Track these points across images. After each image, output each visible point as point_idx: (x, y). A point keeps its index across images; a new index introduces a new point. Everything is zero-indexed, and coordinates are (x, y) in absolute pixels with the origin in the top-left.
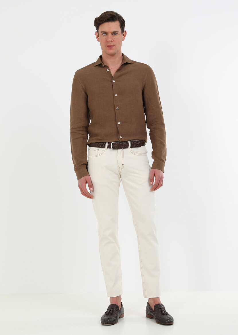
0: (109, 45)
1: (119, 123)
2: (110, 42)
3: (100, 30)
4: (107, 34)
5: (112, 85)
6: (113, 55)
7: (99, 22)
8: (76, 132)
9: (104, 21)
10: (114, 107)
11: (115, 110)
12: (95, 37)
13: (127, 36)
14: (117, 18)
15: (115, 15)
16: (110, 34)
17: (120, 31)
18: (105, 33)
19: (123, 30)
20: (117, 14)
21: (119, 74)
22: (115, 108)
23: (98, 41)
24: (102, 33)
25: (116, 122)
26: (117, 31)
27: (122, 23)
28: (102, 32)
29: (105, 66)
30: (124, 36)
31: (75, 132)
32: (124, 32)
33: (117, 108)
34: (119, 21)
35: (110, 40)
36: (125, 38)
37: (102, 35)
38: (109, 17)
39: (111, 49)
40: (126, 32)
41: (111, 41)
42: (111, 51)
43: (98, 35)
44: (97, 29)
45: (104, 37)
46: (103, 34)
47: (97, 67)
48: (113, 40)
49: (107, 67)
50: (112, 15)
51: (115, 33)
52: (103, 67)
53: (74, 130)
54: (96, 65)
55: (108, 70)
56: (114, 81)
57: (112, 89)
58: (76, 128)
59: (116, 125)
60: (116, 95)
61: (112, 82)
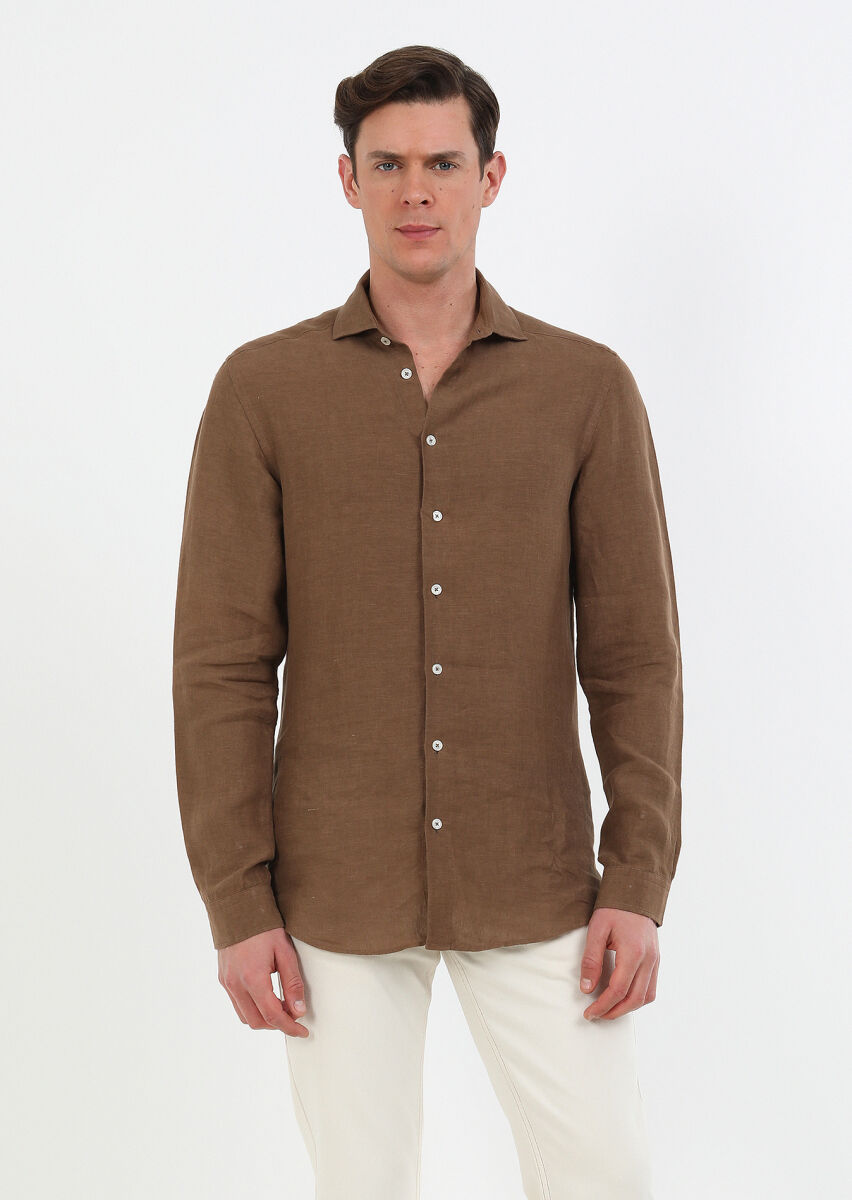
0: (411, 223)
1: (437, 669)
2: (415, 208)
3: (363, 147)
4: (400, 168)
5: (418, 458)
6: (428, 279)
7: (361, 103)
8: (228, 684)
9: (387, 96)
10: (420, 577)
11: (420, 597)
12: (337, 184)
13: (506, 184)
14: (458, 84)
15: (446, 64)
16: (416, 168)
17: (470, 150)
18: (392, 162)
19: (486, 150)
20: (455, 61)
21: (450, 399)
22: (421, 586)
23: (355, 204)
24: (374, 161)
25: (423, 661)
26: (454, 154)
27: (485, 113)
28: (376, 154)
29: (394, 345)
30: (494, 182)
31: (220, 682)
32: (495, 161)
33: (437, 590)
34: (469, 96)
35: (417, 196)
36: (496, 193)
37: (377, 173)
38: (413, 73)
39: (419, 245)
40: (502, 159)
41: (425, 202)
42: (422, 258)
43: (354, 175)
44: (351, 142)
45: (387, 184)
46: (382, 168)
47: (348, 343)
48: (430, 199)
49: (400, 350)
50: (432, 66)
51: (441, 162)
52: (382, 348)
53: (215, 675)
54: (341, 335)
55: (407, 374)
56: (431, 440)
57: (417, 484)
58: (224, 665)
59: (423, 674)
60: (438, 516)
61: (420, 443)
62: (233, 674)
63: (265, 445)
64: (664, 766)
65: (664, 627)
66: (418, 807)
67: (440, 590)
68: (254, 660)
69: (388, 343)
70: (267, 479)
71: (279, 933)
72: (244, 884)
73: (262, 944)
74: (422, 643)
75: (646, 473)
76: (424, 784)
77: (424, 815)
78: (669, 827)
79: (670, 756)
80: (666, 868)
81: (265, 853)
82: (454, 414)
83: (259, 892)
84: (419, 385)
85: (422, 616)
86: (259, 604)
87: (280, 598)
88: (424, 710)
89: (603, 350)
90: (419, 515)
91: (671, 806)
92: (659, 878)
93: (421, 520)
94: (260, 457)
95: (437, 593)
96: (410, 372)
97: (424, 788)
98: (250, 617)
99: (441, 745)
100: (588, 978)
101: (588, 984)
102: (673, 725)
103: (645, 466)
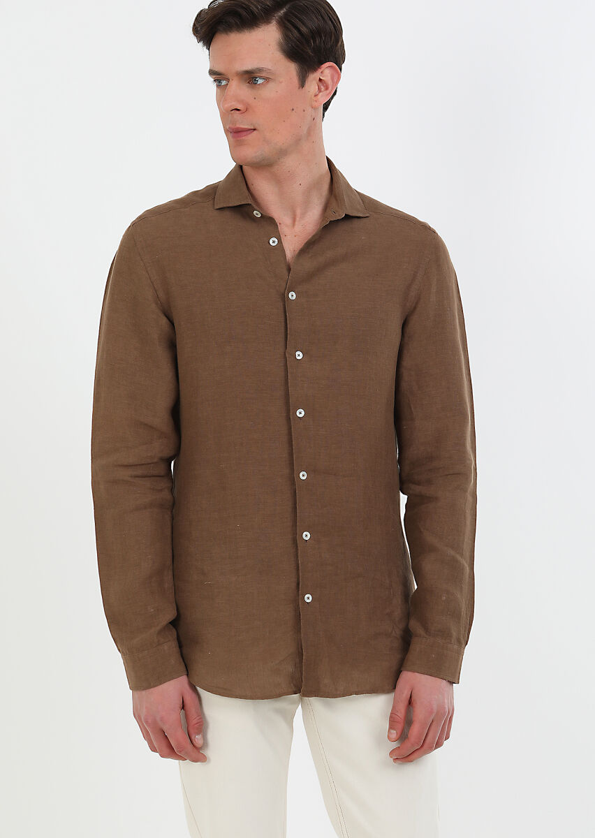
1: (303, 476)
5: (282, 309)
8: (136, 480)
10: (287, 404)
11: (288, 419)
21: (308, 264)
22: (288, 411)
25: (292, 469)
29: (264, 217)
30: (326, 87)
33: (301, 413)
47: (227, 213)
49: (269, 221)
52: (254, 219)
53: (125, 474)
54: (221, 206)
55: (274, 242)
56: (292, 296)
57: (283, 330)
58: (132, 465)
59: (293, 479)
60: (299, 355)
61: (284, 298)
62: (139, 472)
63: (161, 294)
64: (462, 555)
65: (464, 445)
66: (294, 585)
67: (303, 413)
68: (155, 460)
69: (259, 216)
70: (164, 321)
71: (183, 679)
72: (158, 641)
73: (174, 688)
74: (291, 454)
75: (454, 325)
76: (298, 567)
77: (298, 591)
78: (464, 606)
79: (466, 547)
80: (462, 639)
81: (170, 615)
82: (310, 276)
83: (170, 647)
84: (283, 251)
85: (290, 434)
86: (159, 416)
87: (175, 412)
88: (295, 508)
89: (425, 228)
90: (285, 354)
91: (466, 587)
92: (456, 647)
93: (286, 359)
94: (157, 304)
95: (301, 416)
96: (276, 240)
97: (298, 569)
98: (151, 427)
99: (309, 536)
100: (394, 729)
101: (394, 734)
102: (468, 522)
103: (454, 320)
